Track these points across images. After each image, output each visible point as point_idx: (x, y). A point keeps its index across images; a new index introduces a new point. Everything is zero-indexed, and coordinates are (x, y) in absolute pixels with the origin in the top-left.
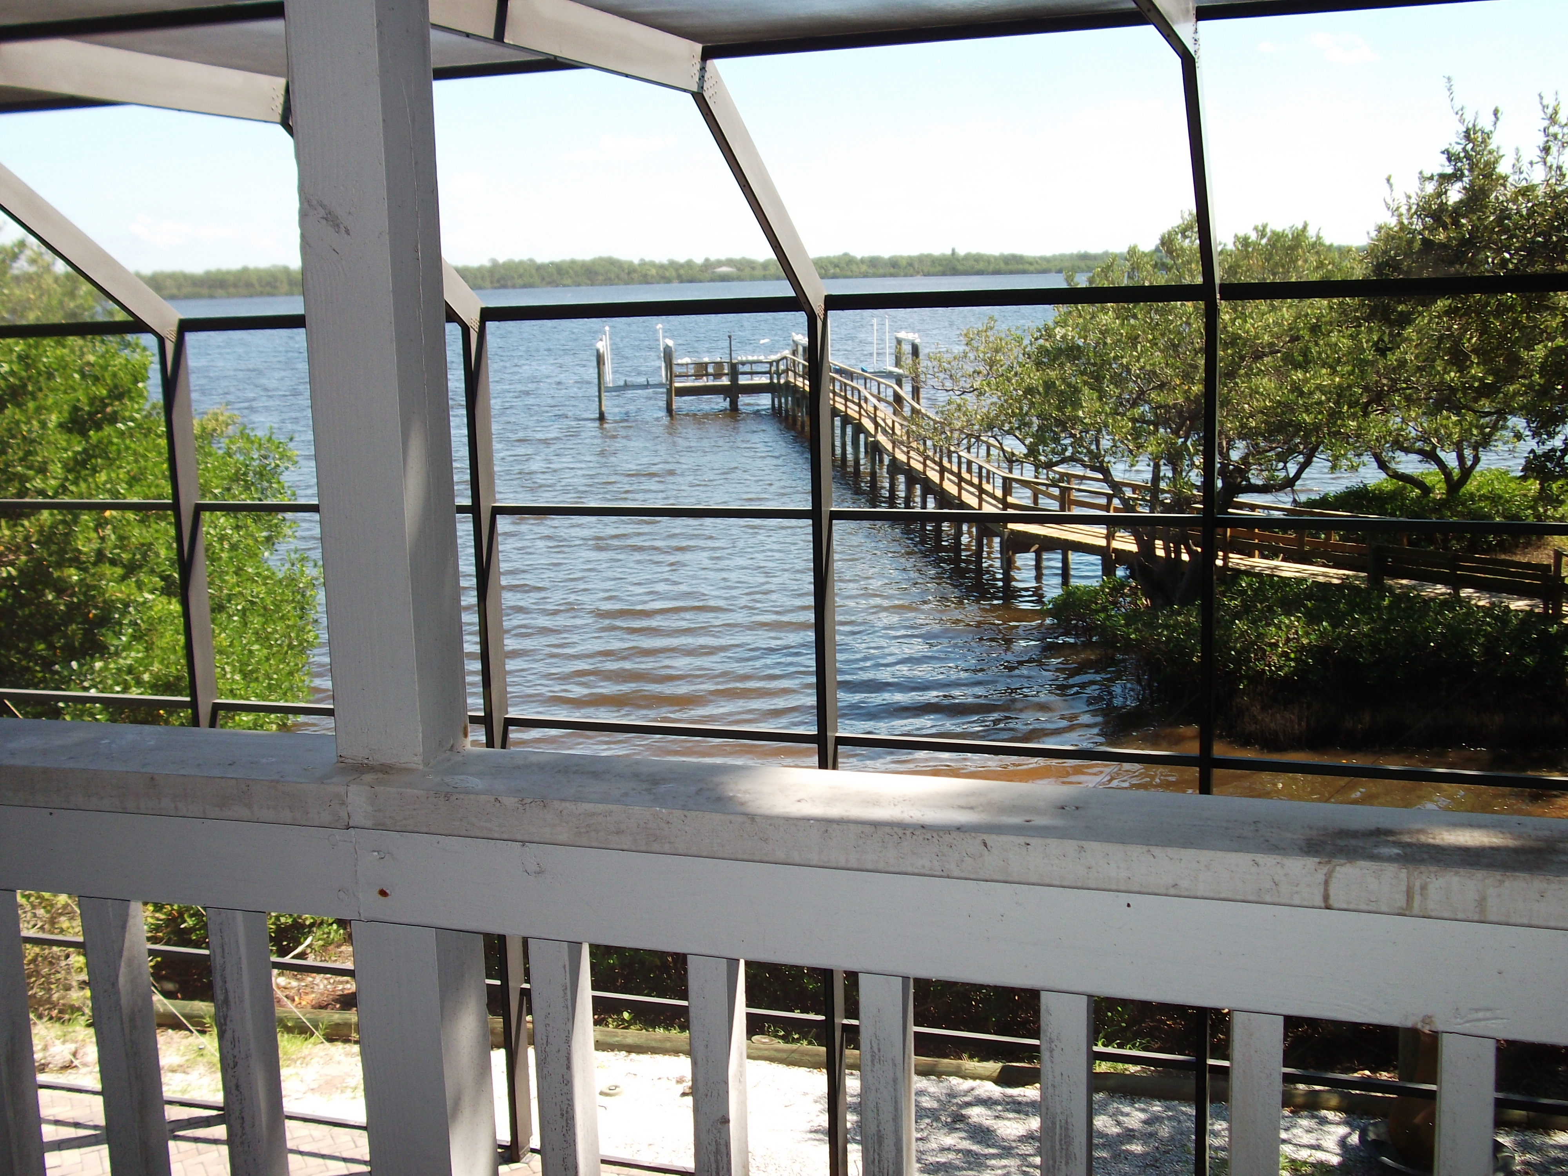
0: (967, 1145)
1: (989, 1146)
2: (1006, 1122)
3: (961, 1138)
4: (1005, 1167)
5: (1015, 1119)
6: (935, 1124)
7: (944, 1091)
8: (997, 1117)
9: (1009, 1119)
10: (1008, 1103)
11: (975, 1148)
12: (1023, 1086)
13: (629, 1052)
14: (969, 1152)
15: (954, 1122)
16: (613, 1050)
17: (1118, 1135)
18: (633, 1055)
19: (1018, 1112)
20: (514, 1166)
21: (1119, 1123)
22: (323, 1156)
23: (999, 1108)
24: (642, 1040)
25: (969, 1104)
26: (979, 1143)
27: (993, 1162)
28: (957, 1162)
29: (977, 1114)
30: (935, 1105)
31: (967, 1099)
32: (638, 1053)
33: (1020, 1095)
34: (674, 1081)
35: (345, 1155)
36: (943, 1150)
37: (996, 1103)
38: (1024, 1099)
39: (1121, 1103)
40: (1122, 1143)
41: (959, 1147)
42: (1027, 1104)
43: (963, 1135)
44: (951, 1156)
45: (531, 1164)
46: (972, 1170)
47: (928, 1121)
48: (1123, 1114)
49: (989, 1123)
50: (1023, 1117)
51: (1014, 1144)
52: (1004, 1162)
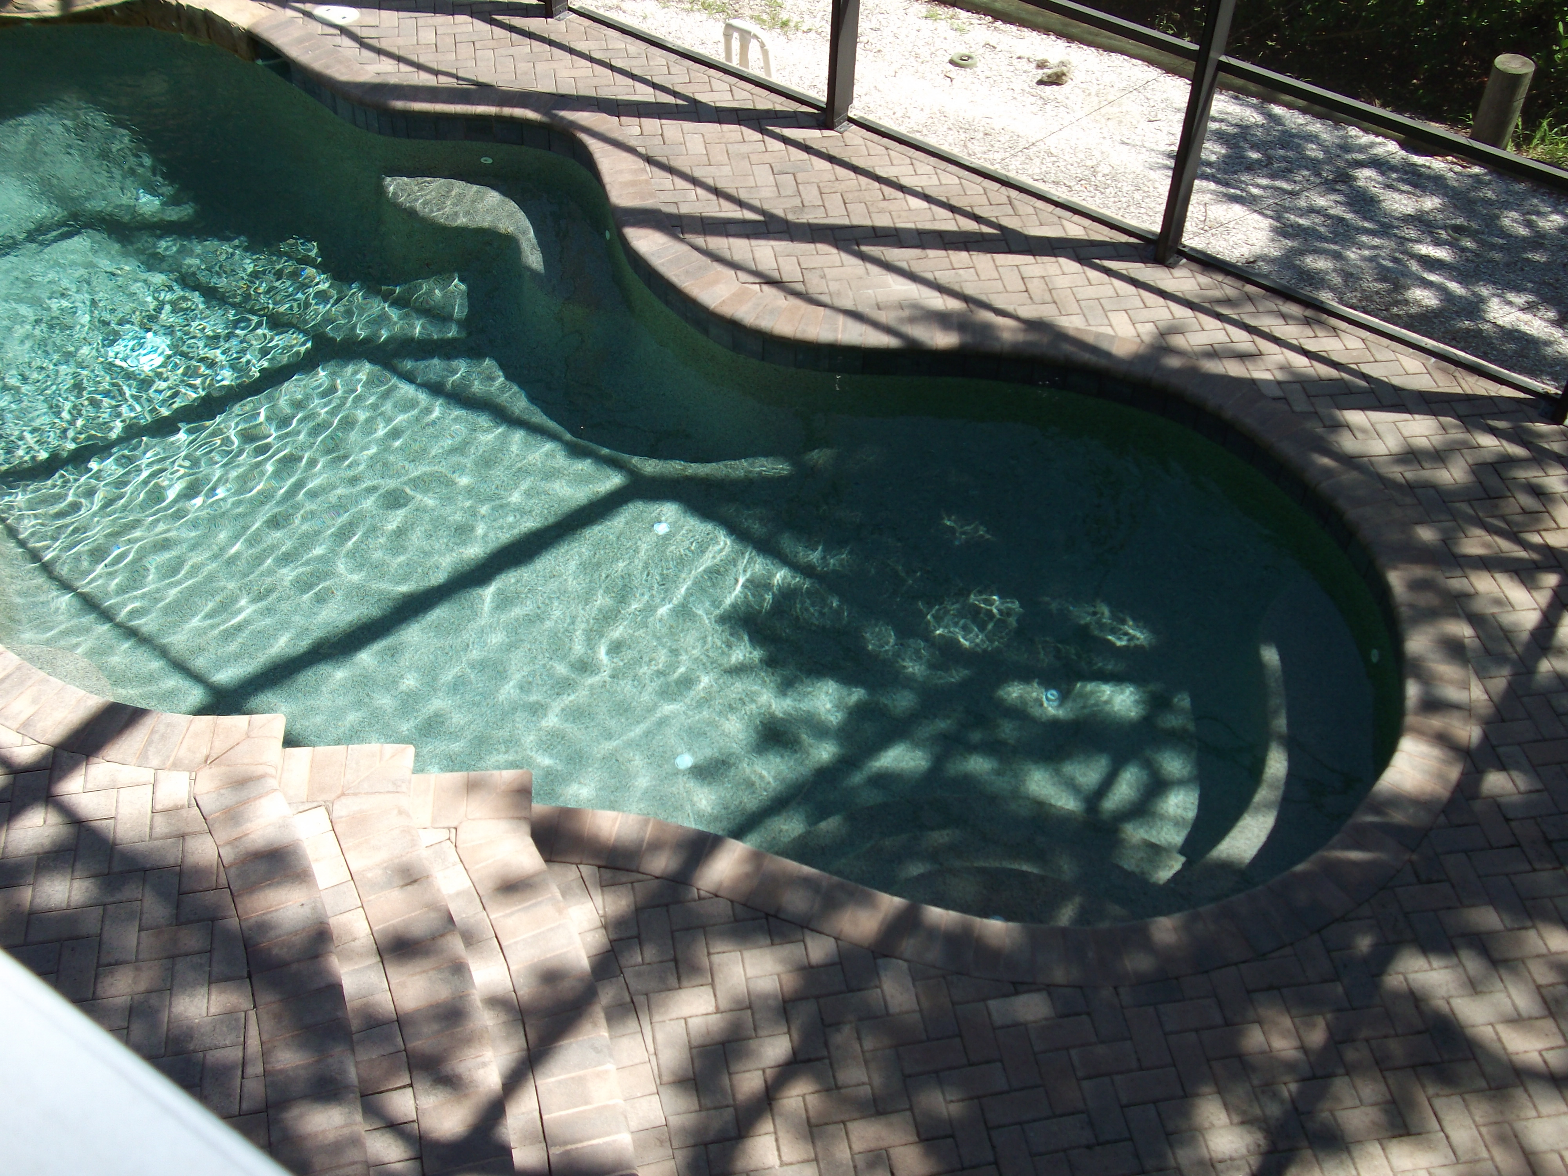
0: (1338, 211)
1: (1365, 218)
2: (1396, 196)
3: (1336, 202)
4: (1375, 247)
5: (1408, 193)
6: (1312, 179)
7: (1337, 141)
8: (1389, 187)
9: (1403, 192)
10: (1406, 173)
11: (1349, 216)
12: (1432, 155)
13: (996, 18)
14: (1341, 220)
15: (1335, 181)
16: (978, 13)
17: (1524, 239)
18: (999, 23)
19: (1415, 186)
20: (827, 133)
21: (1529, 224)
22: (633, 77)
23: (1394, 175)
24: (1013, 8)
25: (1360, 164)
26: (1355, 212)
27: (1364, 238)
28: (1322, 229)
29: (1366, 177)
30: (1321, 155)
31: (1360, 157)
32: (1005, 22)
33: (1424, 166)
34: (1034, 65)
35: (656, 80)
36: (1312, 210)
37: (1393, 169)
38: (1428, 171)
39: (1543, 201)
40: (1525, 250)
41: (1332, 212)
42: (1429, 177)
43: (1339, 198)
44: (1318, 220)
45: (845, 134)
46: (1336, 243)
47: (1305, 173)
48: (1539, 214)
49: (1376, 190)
50: (1418, 192)
51: (1396, 223)
52: (1376, 241)
